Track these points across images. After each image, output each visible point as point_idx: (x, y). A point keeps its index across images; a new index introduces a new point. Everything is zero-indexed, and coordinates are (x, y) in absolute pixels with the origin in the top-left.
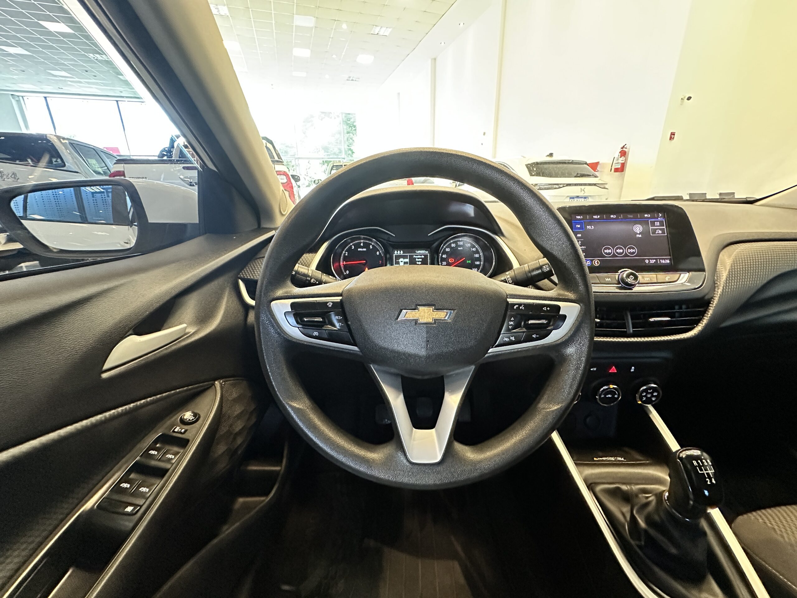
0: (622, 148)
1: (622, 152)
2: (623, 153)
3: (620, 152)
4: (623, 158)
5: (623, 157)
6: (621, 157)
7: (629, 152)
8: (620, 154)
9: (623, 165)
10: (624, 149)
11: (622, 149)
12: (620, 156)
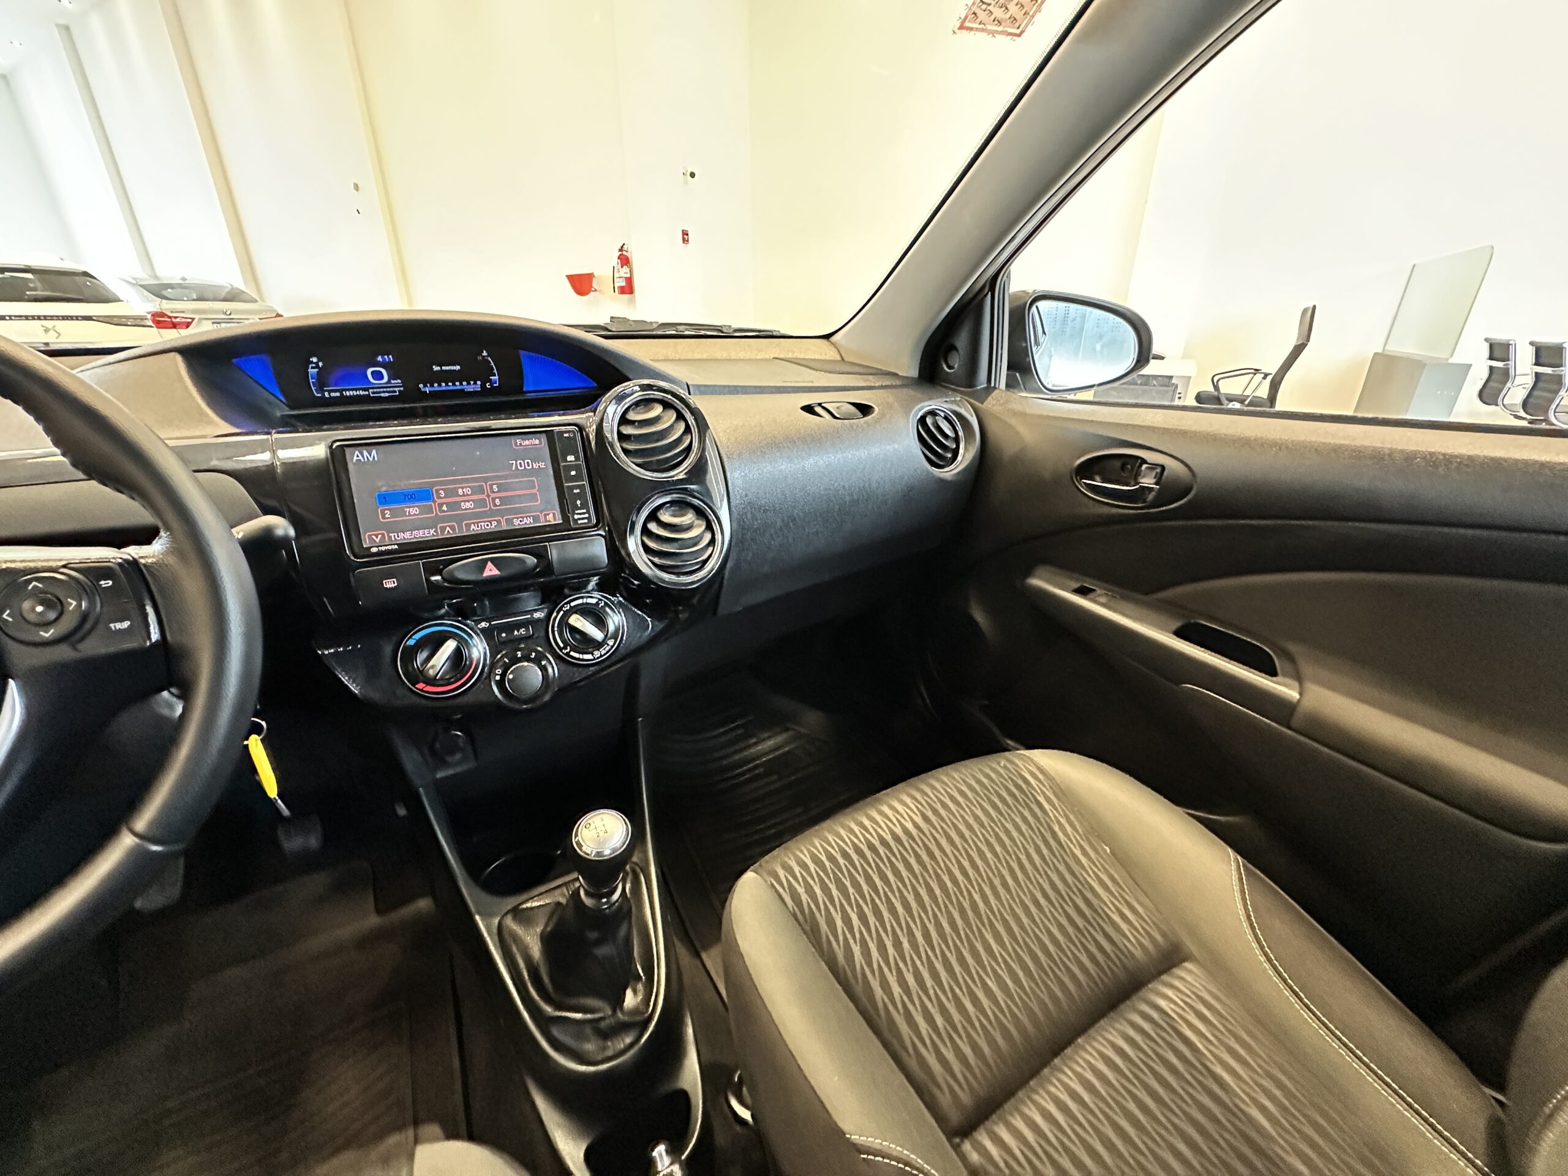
0: (621, 250)
1: (621, 257)
2: (625, 261)
3: (619, 258)
4: (626, 269)
5: (625, 267)
6: (622, 267)
7: (631, 257)
8: (619, 262)
9: (629, 281)
10: (624, 253)
11: (620, 252)
12: (620, 265)
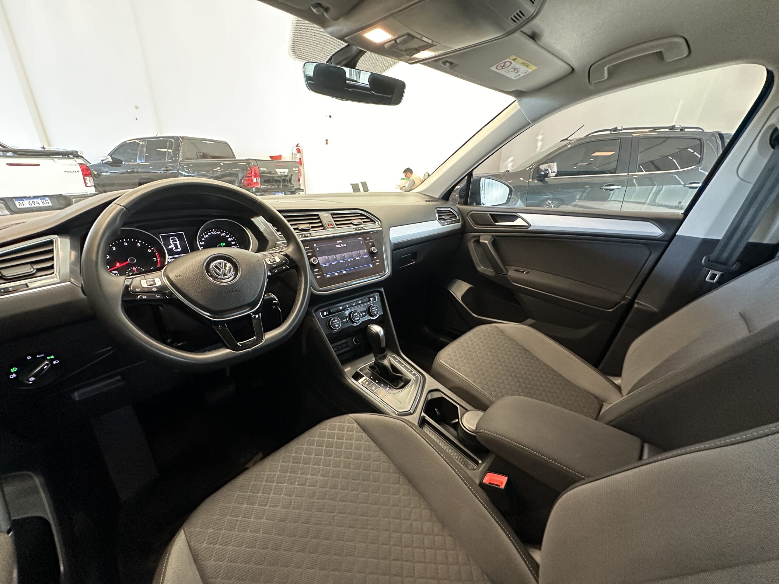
0: (297, 146)
2: (299, 151)
3: (297, 150)
5: (299, 153)
6: (298, 153)
7: (302, 150)
8: (297, 151)
9: (300, 159)
10: (299, 147)
11: (297, 148)
12: (296, 153)
